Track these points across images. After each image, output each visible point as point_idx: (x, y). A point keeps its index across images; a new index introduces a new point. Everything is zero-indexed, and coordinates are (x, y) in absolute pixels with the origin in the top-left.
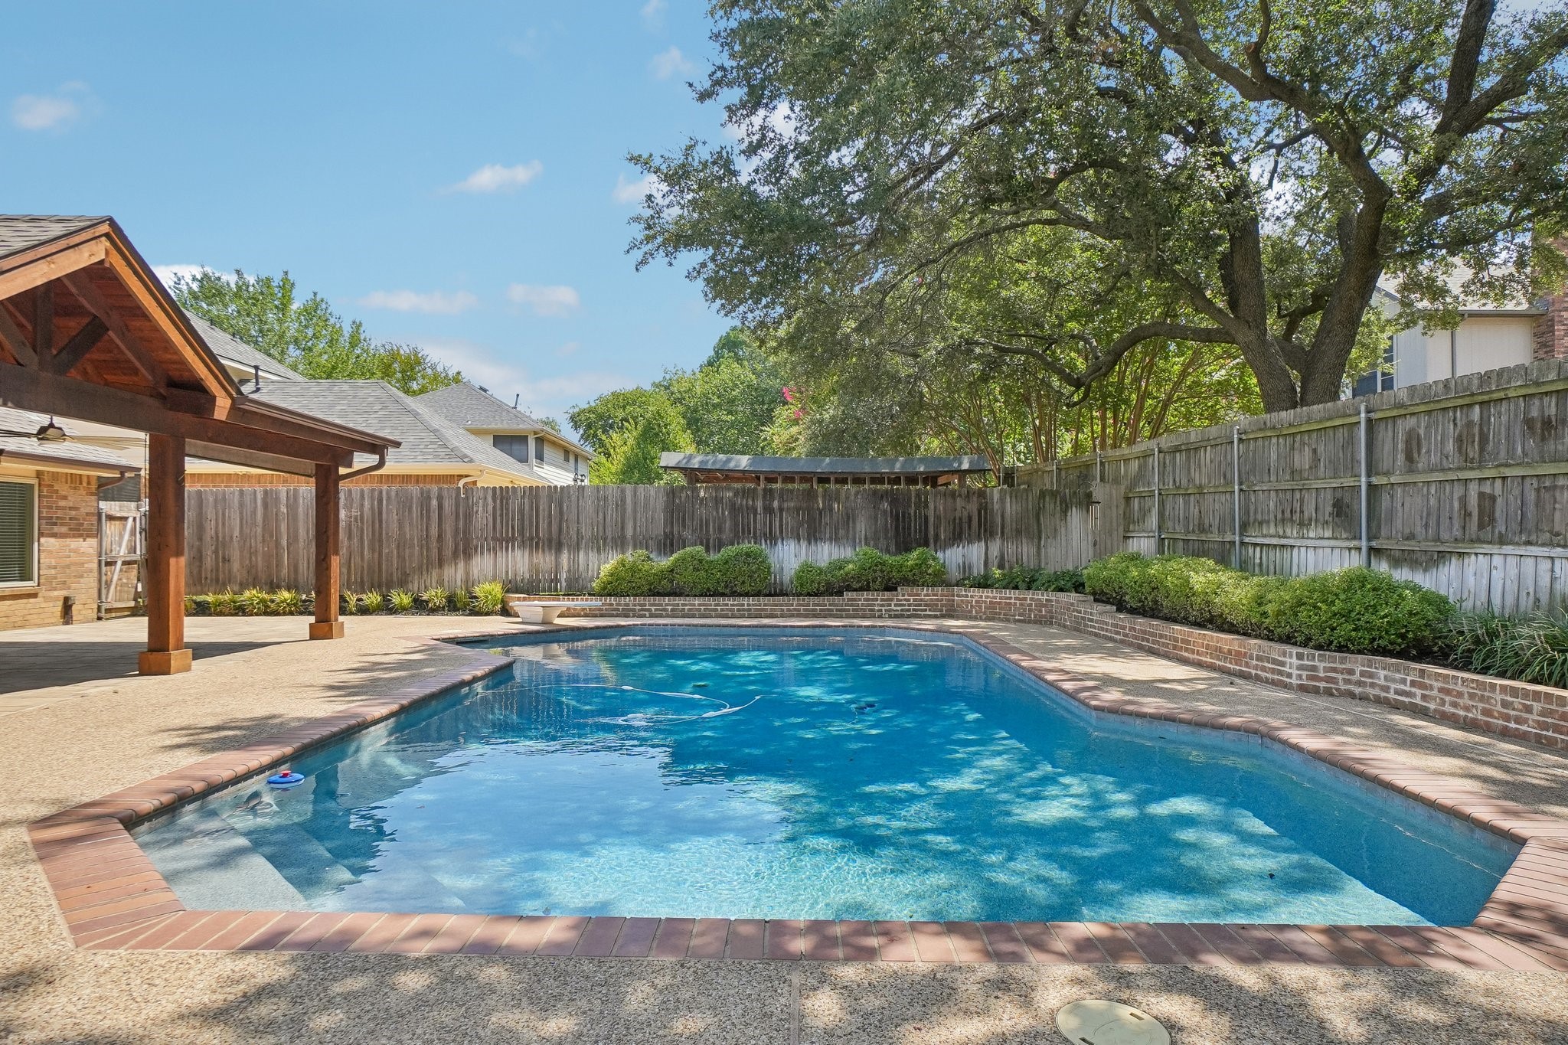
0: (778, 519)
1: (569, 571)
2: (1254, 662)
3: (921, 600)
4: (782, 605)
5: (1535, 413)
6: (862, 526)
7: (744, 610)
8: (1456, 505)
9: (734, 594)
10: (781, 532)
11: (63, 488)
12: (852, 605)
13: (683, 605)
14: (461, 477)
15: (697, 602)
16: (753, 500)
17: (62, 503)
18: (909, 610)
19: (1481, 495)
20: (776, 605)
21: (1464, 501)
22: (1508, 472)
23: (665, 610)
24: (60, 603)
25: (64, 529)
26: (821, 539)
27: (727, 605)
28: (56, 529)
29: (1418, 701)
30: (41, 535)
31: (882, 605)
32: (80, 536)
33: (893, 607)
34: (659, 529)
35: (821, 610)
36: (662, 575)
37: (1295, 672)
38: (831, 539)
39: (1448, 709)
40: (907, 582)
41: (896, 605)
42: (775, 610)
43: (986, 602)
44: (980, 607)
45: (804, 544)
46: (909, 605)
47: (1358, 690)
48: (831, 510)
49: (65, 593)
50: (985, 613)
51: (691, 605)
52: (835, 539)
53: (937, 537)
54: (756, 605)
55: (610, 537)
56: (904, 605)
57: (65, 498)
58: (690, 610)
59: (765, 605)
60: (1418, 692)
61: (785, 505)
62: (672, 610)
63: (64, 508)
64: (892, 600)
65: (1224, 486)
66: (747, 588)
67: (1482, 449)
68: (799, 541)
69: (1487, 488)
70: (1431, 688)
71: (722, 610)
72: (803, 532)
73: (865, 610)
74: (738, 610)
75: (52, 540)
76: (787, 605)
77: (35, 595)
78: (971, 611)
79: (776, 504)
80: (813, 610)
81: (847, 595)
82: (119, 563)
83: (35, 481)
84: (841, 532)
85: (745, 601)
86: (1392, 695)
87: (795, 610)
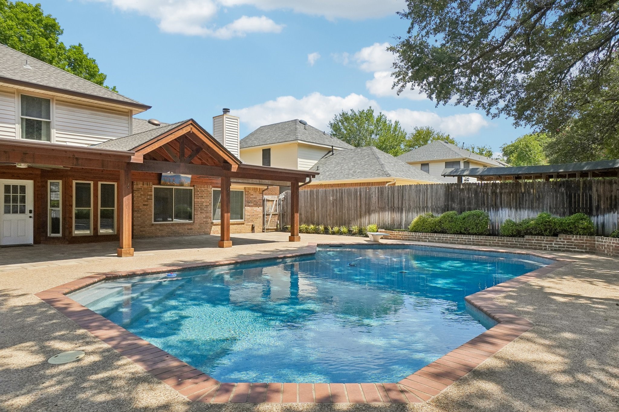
0: (499, 198)
3: (572, 242)
4: (490, 240)
6: (548, 201)
7: (471, 241)
9: (469, 234)
10: (501, 204)
11: (252, 192)
12: (528, 242)
13: (443, 237)
14: (387, 182)
15: (449, 237)
16: (486, 189)
17: (251, 196)
18: (564, 247)
20: (487, 240)
23: (435, 239)
24: (251, 226)
25: (252, 204)
26: (523, 208)
27: (463, 238)
28: (250, 204)
30: (245, 206)
31: (547, 244)
32: (257, 206)
33: (553, 245)
34: (441, 203)
35: (511, 244)
36: (435, 224)
38: (529, 208)
40: (565, 232)
41: (555, 244)
42: (486, 242)
43: (612, 246)
44: (609, 249)
45: (513, 211)
46: (564, 245)
48: (529, 193)
49: (252, 223)
50: (612, 252)
51: (446, 237)
52: (532, 208)
53: (598, 208)
54: (477, 239)
56: (561, 244)
57: (253, 195)
58: (446, 240)
59: (481, 240)
61: (503, 191)
62: (438, 239)
63: (252, 198)
64: (553, 241)
66: (475, 231)
68: (511, 209)
71: (460, 241)
72: (513, 204)
73: (536, 246)
74: (468, 241)
75: (249, 208)
76: (492, 240)
77: (244, 224)
78: (604, 251)
79: (498, 191)
80: (506, 244)
81: (527, 237)
82: (271, 215)
83: (244, 190)
84: (535, 205)
85: (471, 237)
87: (497, 243)
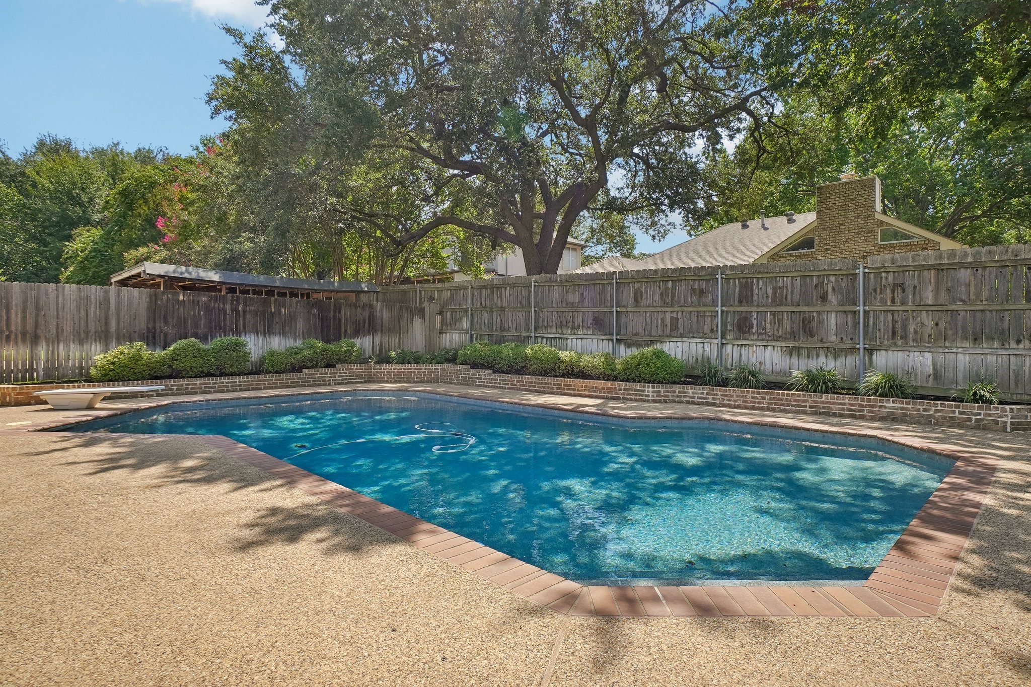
0: (241, 319)
1: (47, 361)
2: (622, 392)
3: (354, 372)
4: (264, 380)
5: (696, 286)
6: (300, 325)
7: (236, 386)
8: (660, 321)
9: (222, 374)
10: (244, 328)
12: (312, 378)
13: (187, 385)
15: (198, 382)
16: (224, 304)
18: (346, 379)
19: (672, 318)
20: (261, 381)
21: (663, 320)
22: (686, 309)
23: (171, 390)
26: (273, 333)
27: (223, 383)
29: (710, 400)
31: (331, 377)
33: (337, 378)
35: (292, 383)
36: (162, 362)
37: (651, 394)
38: (280, 333)
39: (726, 402)
40: (341, 361)
41: (339, 377)
42: (259, 384)
43: (394, 372)
44: (390, 375)
45: (261, 337)
46: (347, 376)
47: (677, 399)
48: (280, 313)
50: (394, 378)
51: (193, 384)
52: (283, 333)
53: (346, 332)
54: (246, 381)
55: (93, 330)
56: (343, 376)
58: (192, 388)
59: (252, 381)
60: (710, 397)
61: (248, 309)
62: (177, 389)
64: (336, 373)
65: (520, 308)
66: (235, 369)
67: (672, 299)
68: (257, 335)
69: (674, 315)
70: (717, 395)
71: (219, 387)
72: (260, 328)
73: (320, 381)
74: (232, 386)
76: (268, 380)
78: (384, 378)
79: (241, 308)
80: (286, 383)
81: (305, 371)
84: (287, 328)
85: (237, 379)
86: (696, 399)
87: (274, 383)
